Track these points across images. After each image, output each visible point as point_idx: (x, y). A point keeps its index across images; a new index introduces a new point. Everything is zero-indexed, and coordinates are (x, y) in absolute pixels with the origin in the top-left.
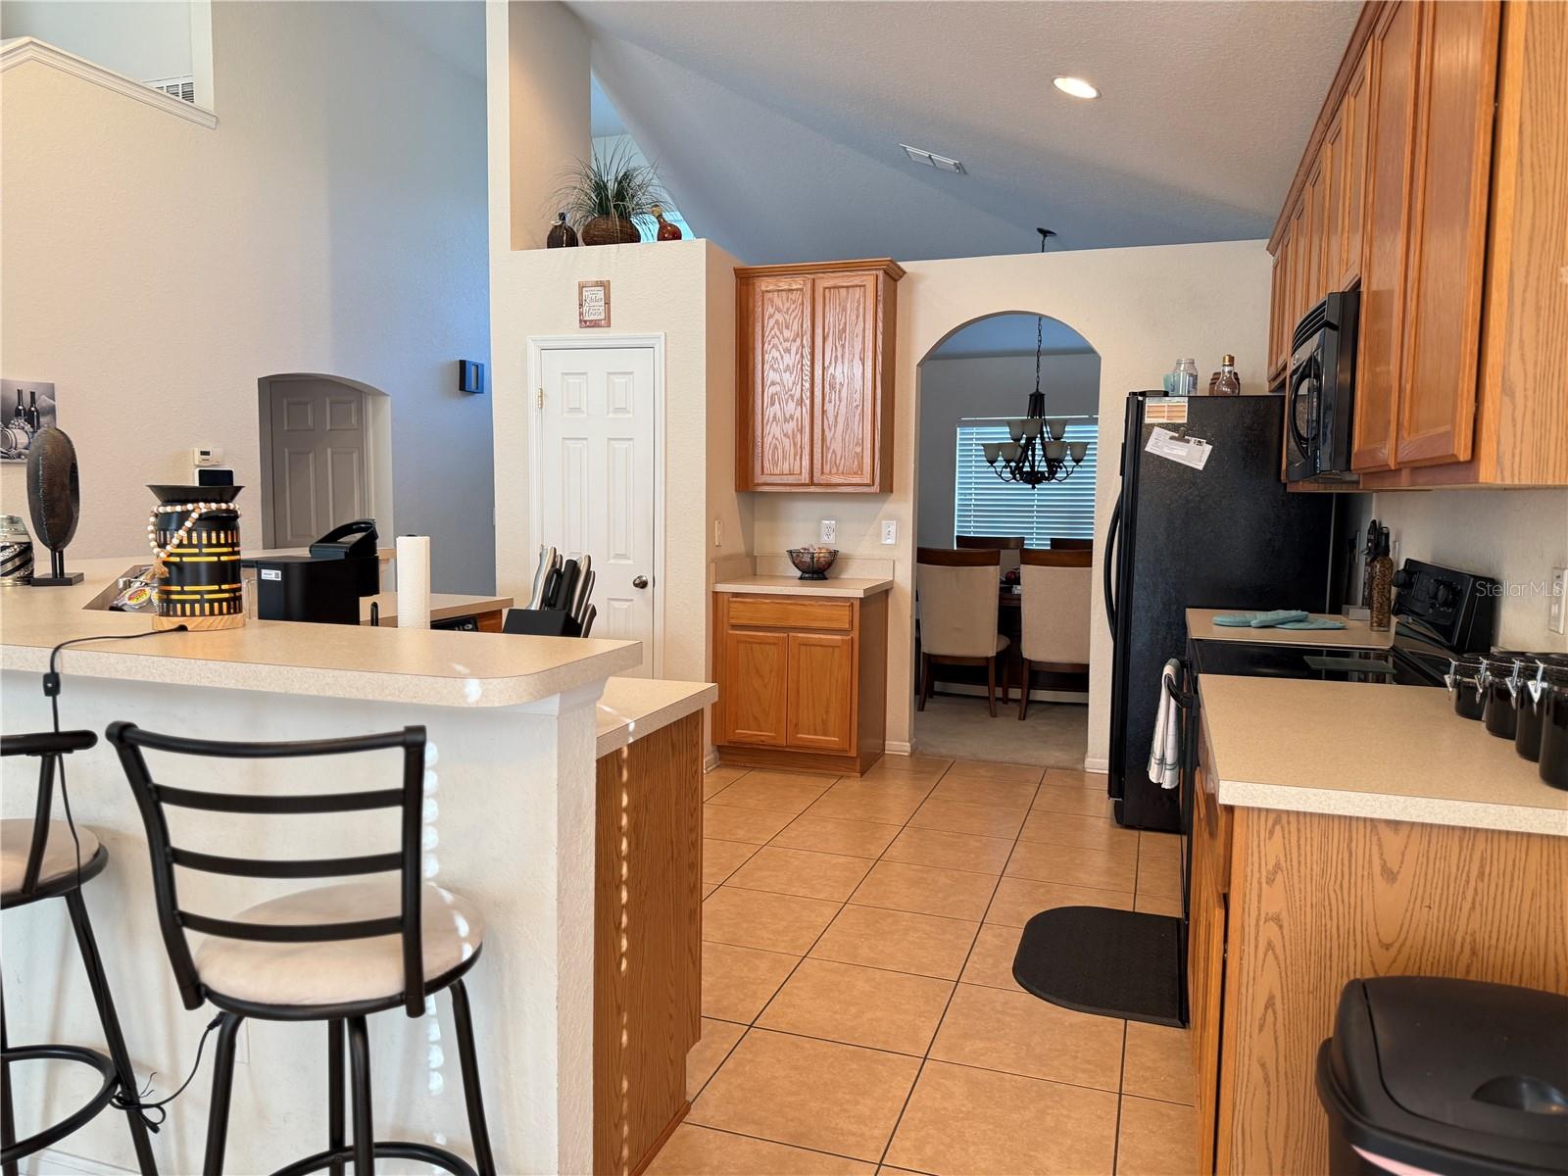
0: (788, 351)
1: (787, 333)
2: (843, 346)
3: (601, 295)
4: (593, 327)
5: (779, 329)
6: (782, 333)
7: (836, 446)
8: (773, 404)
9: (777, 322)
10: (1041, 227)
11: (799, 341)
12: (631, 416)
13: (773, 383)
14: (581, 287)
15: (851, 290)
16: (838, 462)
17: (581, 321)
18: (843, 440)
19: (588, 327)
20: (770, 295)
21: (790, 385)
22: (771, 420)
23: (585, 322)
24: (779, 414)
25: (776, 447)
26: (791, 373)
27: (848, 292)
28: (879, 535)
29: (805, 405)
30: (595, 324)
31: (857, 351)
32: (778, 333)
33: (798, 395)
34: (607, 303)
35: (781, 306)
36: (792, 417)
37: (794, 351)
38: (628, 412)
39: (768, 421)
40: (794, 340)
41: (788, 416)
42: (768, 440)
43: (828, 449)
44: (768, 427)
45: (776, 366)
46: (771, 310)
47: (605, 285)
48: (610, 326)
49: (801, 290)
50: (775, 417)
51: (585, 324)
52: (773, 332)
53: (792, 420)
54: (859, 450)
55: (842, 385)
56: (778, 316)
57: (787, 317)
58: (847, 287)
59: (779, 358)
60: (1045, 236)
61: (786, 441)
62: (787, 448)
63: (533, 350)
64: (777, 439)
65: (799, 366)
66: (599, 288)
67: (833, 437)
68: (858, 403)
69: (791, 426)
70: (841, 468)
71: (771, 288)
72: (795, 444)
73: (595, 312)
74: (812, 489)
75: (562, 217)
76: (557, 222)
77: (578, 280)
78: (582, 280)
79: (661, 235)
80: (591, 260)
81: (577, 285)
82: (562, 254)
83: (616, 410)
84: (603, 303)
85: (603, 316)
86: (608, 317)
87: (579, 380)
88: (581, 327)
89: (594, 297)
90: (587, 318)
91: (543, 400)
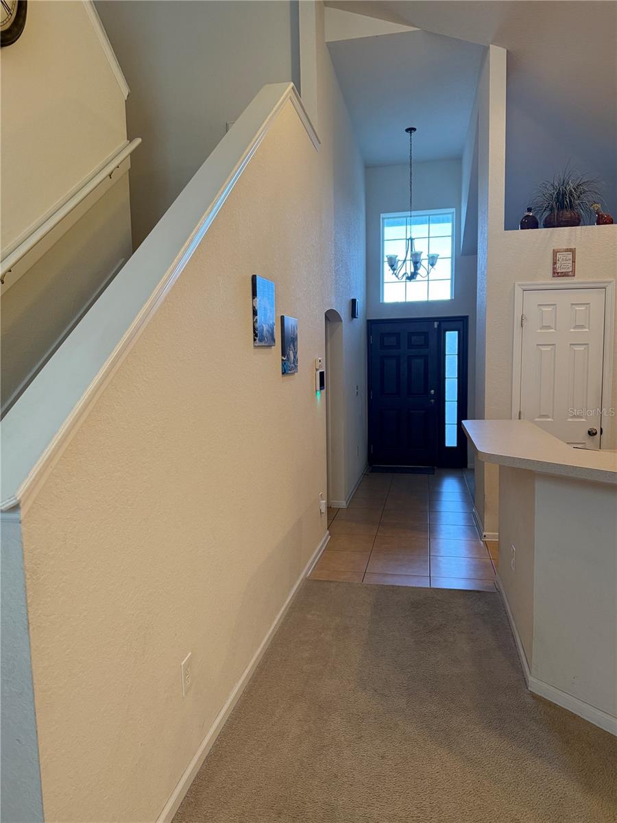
3: (570, 256)
4: (563, 276)
12: (587, 330)
14: (555, 253)
17: (554, 273)
19: (559, 276)
23: (558, 273)
30: (565, 275)
34: (574, 262)
38: (585, 328)
47: (573, 251)
48: (574, 276)
51: (556, 274)
63: (518, 291)
66: (569, 253)
73: (564, 264)
75: (529, 210)
76: (527, 214)
77: (553, 248)
78: (555, 248)
79: (601, 222)
80: (563, 236)
81: (552, 251)
82: (542, 232)
83: (577, 327)
84: (571, 262)
85: (571, 270)
86: (574, 271)
87: (550, 309)
88: (553, 277)
89: (564, 258)
90: (559, 271)
91: (524, 322)
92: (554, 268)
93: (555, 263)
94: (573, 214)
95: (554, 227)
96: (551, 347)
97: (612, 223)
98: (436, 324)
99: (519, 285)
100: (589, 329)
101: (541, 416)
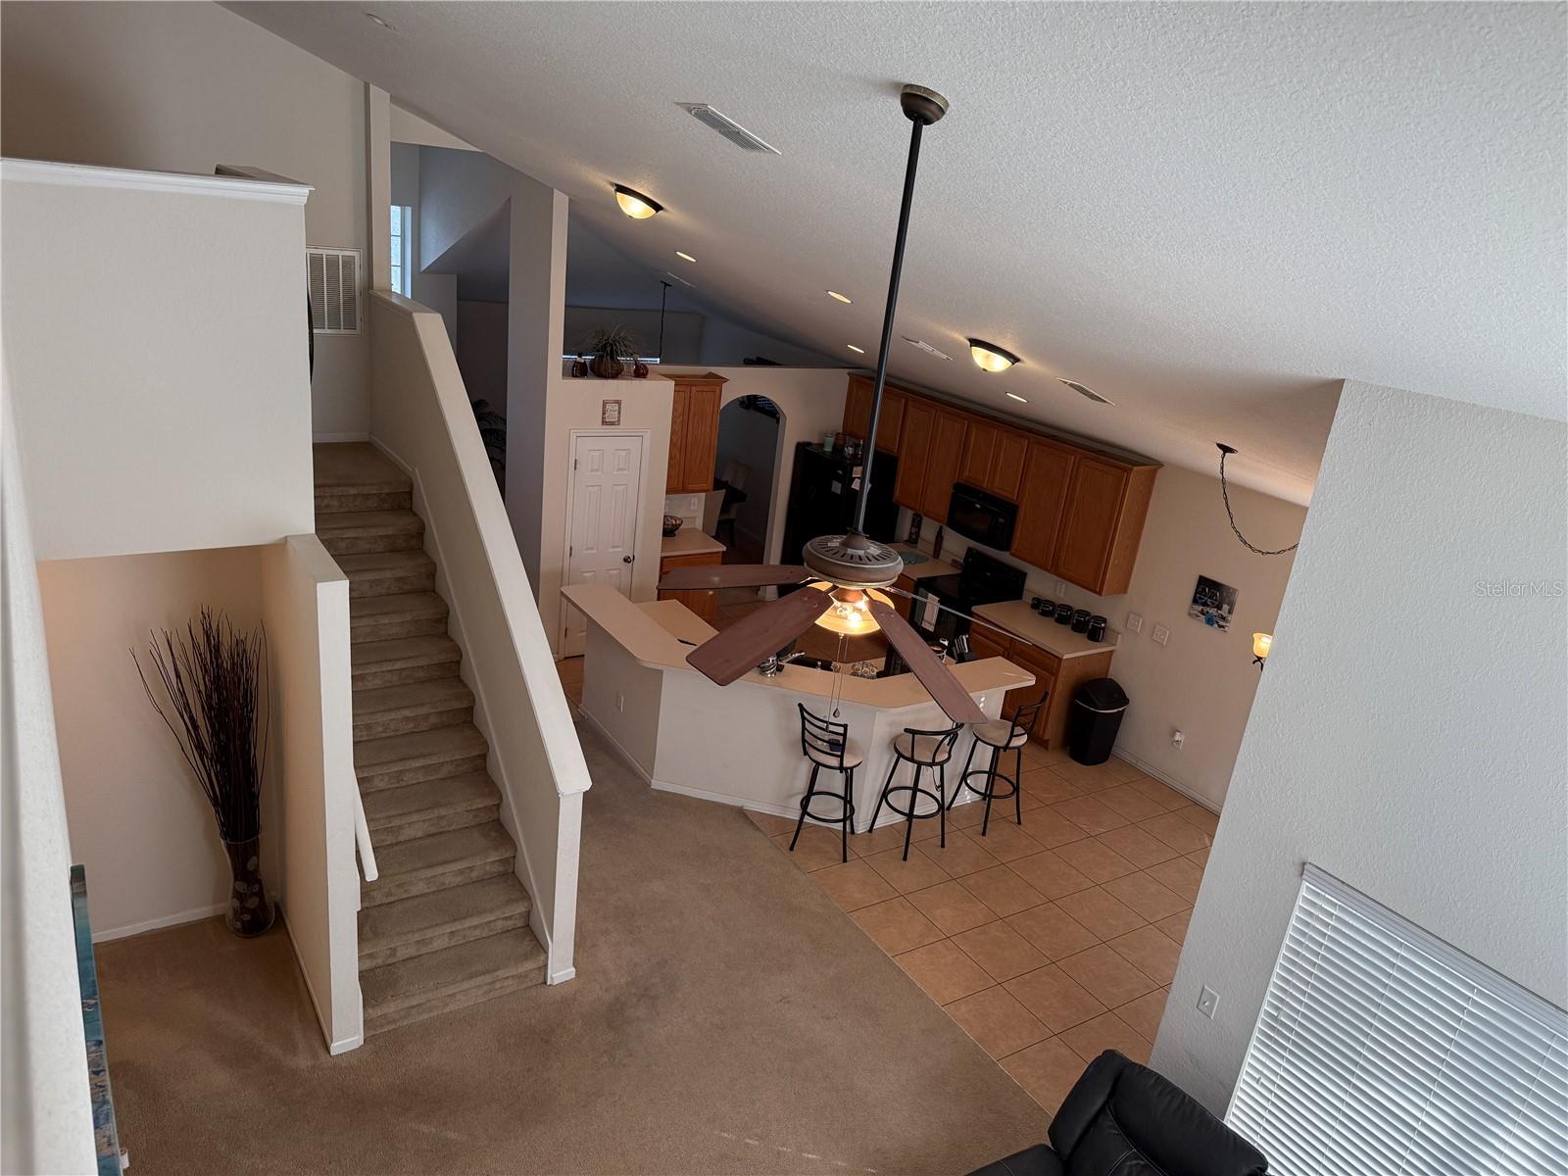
0: (675, 423)
3: (616, 407)
7: (695, 470)
11: (681, 417)
14: (604, 403)
16: (696, 479)
17: (603, 422)
18: (699, 467)
19: (607, 425)
21: (676, 440)
23: (606, 422)
26: (676, 435)
27: (706, 394)
29: (683, 451)
30: (611, 424)
31: (709, 424)
34: (620, 412)
38: (625, 471)
40: (679, 417)
41: (673, 457)
43: (691, 473)
47: (618, 402)
48: (619, 425)
49: (685, 391)
54: (706, 472)
57: (677, 405)
58: (707, 392)
61: (672, 469)
63: (573, 438)
65: (680, 431)
66: (616, 404)
68: (707, 449)
70: (697, 482)
72: (676, 471)
78: (605, 399)
79: (639, 372)
80: (612, 388)
81: (602, 402)
82: (595, 383)
83: (619, 470)
84: (617, 412)
85: (617, 419)
86: (619, 420)
88: (603, 425)
89: (612, 409)
90: (607, 420)
91: (578, 466)
92: (603, 418)
93: (604, 413)
96: (598, 487)
99: (574, 432)
100: (628, 471)
101: (587, 549)
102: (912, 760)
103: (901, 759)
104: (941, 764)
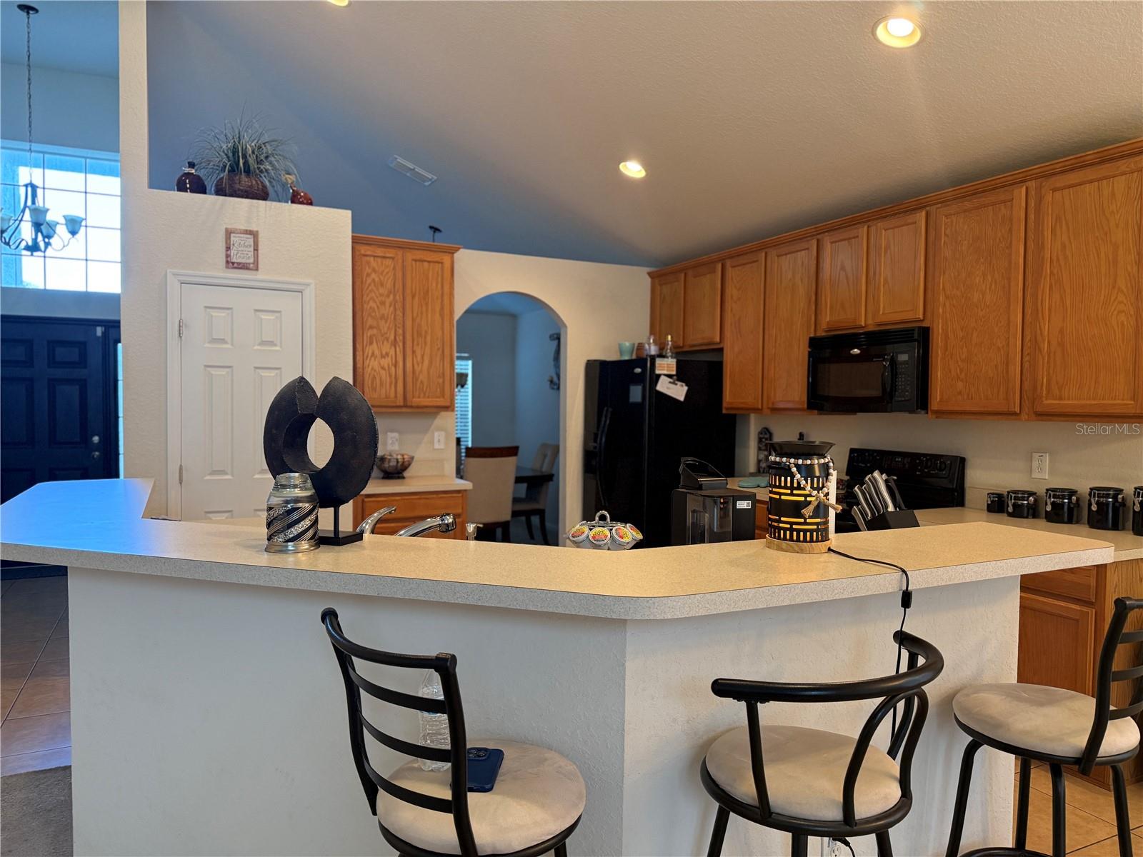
0: (383, 303)
1: (381, 291)
2: (427, 304)
3: (251, 241)
4: (240, 268)
5: (375, 286)
6: (378, 289)
7: (423, 377)
8: (371, 343)
9: (374, 280)
10: (432, 225)
11: (391, 297)
12: (278, 348)
13: (371, 327)
14: (229, 233)
15: (432, 264)
16: (425, 389)
17: (227, 262)
18: (429, 373)
19: (236, 268)
20: (368, 258)
21: (386, 329)
22: (370, 355)
23: (233, 263)
24: (377, 352)
25: (374, 377)
26: (386, 322)
27: (429, 266)
28: (432, 442)
29: (399, 346)
30: (242, 267)
31: (438, 309)
32: (374, 289)
33: (392, 337)
34: (256, 249)
35: (377, 268)
36: (387, 354)
37: (387, 304)
38: (276, 346)
39: (367, 357)
40: (388, 296)
41: (384, 353)
42: (368, 370)
43: (417, 380)
44: (368, 361)
45: (373, 314)
46: (368, 270)
47: (254, 235)
48: (257, 269)
49: (393, 258)
50: (373, 354)
51: (230, 264)
52: (370, 288)
53: (388, 356)
54: (441, 380)
55: (426, 332)
56: (373, 276)
57: (382, 278)
58: (429, 262)
59: (376, 308)
60: (434, 232)
61: (383, 373)
62: (384, 377)
63: (173, 283)
64: (375, 371)
65: (393, 317)
66: (249, 236)
67: (421, 371)
68: (439, 346)
69: (386, 362)
70: (427, 394)
71: (369, 253)
72: (390, 376)
73: (242, 252)
74: (404, 410)
75: (192, 165)
76: (187, 170)
77: (225, 227)
78: (229, 227)
79: (296, 200)
80: (240, 210)
81: (224, 231)
82: (209, 201)
83: (263, 343)
84: (252, 249)
85: (252, 261)
86: (256, 262)
87: (223, 315)
88: (227, 267)
89: (242, 243)
90: (234, 260)
91: (184, 329)
92: (228, 256)
93: (228, 248)
94: (254, 182)
95: (226, 196)
96: (227, 370)
97: (311, 204)
98: (99, 331)
99: (174, 274)
100: (281, 347)
101: (214, 472)
102: (763, 813)
103: (733, 818)
104: (880, 828)
